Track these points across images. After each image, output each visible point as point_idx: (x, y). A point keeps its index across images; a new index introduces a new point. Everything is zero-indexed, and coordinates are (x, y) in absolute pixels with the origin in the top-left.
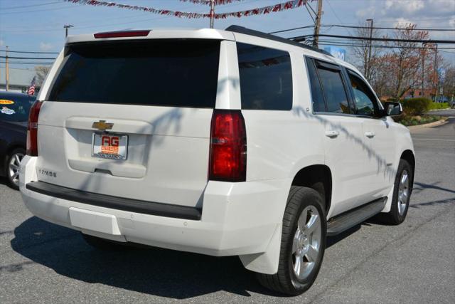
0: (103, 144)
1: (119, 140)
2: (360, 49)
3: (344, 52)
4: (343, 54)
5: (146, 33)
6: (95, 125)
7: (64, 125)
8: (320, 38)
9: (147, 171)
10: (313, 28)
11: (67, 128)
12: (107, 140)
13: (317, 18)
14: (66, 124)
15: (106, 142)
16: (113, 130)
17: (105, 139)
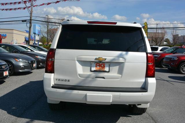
0: (96, 67)
1: (105, 65)
2: (46, 25)
3: (40, 26)
4: (40, 27)
5: (116, 23)
6: (96, 59)
7: (76, 59)
8: (32, 21)
9: (122, 76)
10: (29, 17)
11: (77, 61)
12: (99, 65)
13: (31, 13)
14: (77, 59)
15: (98, 66)
16: (106, 61)
17: (97, 65)
